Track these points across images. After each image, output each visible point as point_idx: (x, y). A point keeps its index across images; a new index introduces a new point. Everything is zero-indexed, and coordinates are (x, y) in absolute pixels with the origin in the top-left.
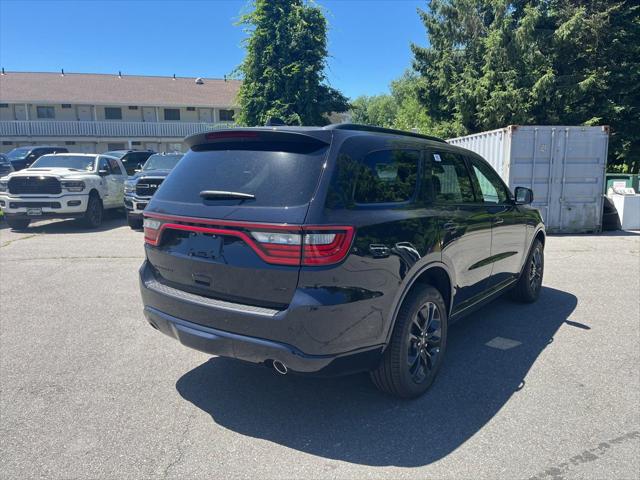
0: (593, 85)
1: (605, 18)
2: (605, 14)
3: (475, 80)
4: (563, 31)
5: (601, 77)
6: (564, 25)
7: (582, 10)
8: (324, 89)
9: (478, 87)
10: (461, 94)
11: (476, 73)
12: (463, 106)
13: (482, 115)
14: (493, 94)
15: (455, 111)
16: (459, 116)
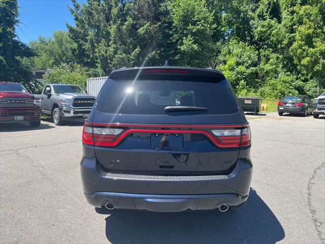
0: (154, 56)
1: (157, 28)
2: (157, 26)
3: (106, 48)
4: (141, 31)
5: (157, 53)
6: (141, 29)
7: (148, 24)
8: (16, 43)
9: (108, 52)
10: (101, 54)
11: (106, 44)
12: (101, 60)
13: (111, 66)
14: (116, 56)
15: (97, 62)
16: (99, 65)
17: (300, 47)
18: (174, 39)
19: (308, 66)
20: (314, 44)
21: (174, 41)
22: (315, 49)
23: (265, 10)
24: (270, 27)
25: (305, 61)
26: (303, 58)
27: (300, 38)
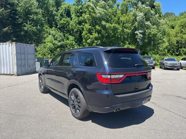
0: (7, 30)
2: (8, 11)
7: (3, 9)
17: (86, 34)
18: (19, 21)
19: (90, 43)
20: (93, 33)
21: (19, 22)
22: (93, 36)
23: (64, 12)
24: (68, 22)
25: (89, 41)
26: (88, 39)
27: (86, 30)
